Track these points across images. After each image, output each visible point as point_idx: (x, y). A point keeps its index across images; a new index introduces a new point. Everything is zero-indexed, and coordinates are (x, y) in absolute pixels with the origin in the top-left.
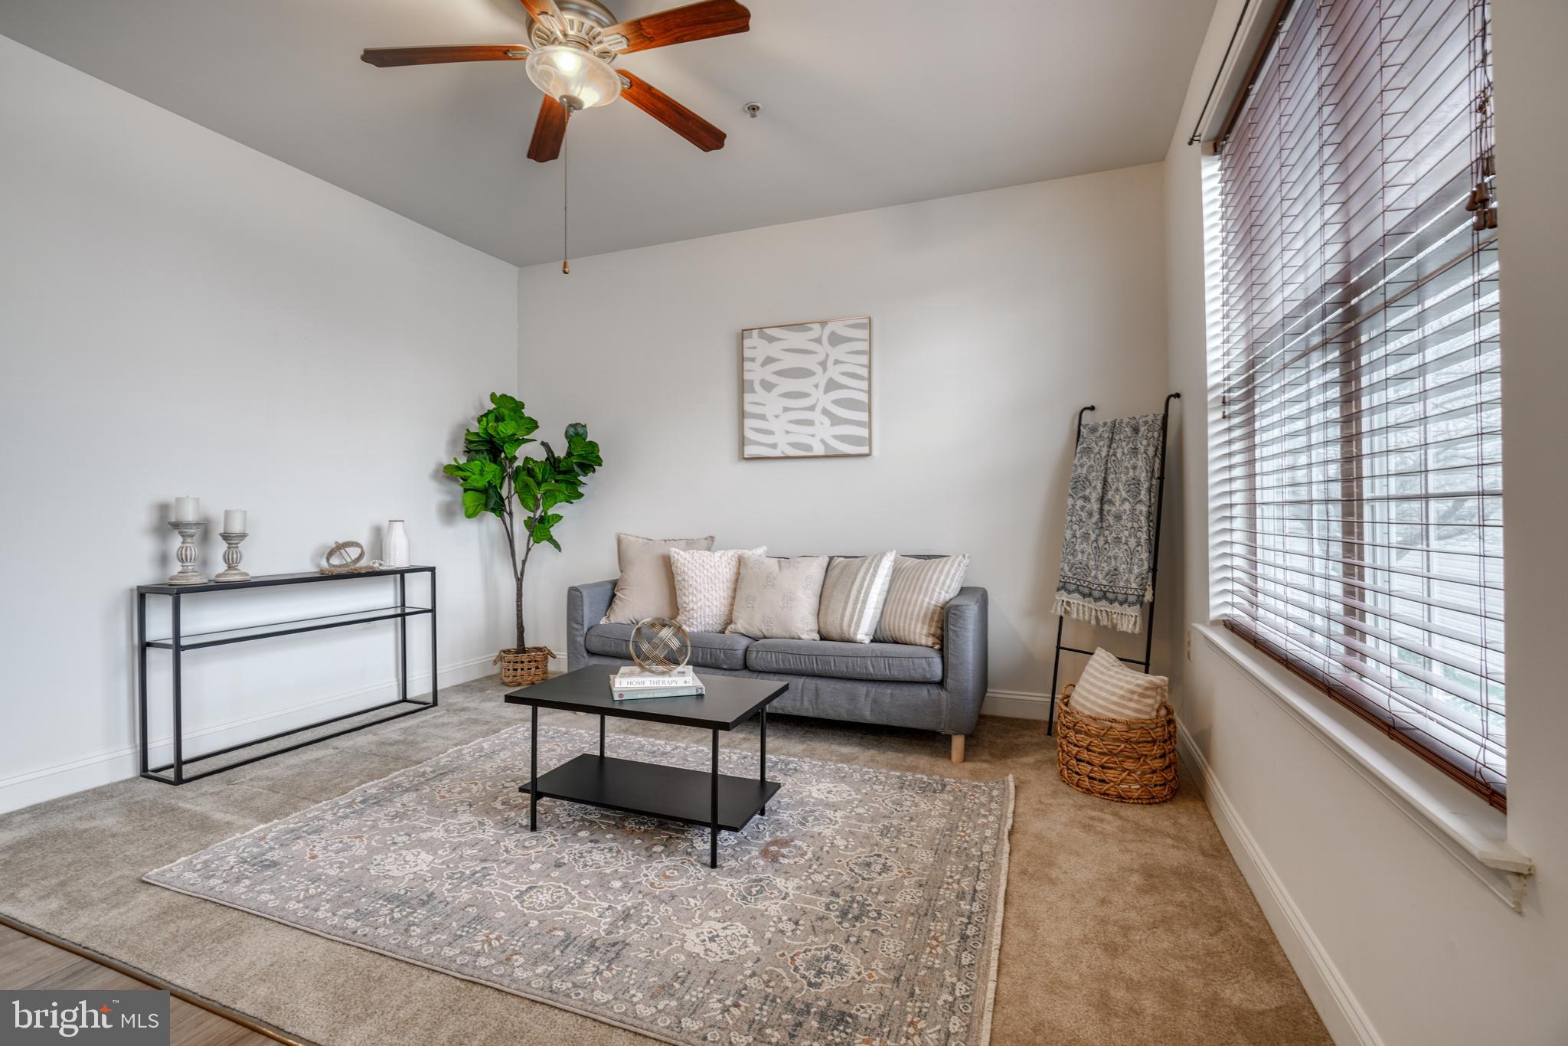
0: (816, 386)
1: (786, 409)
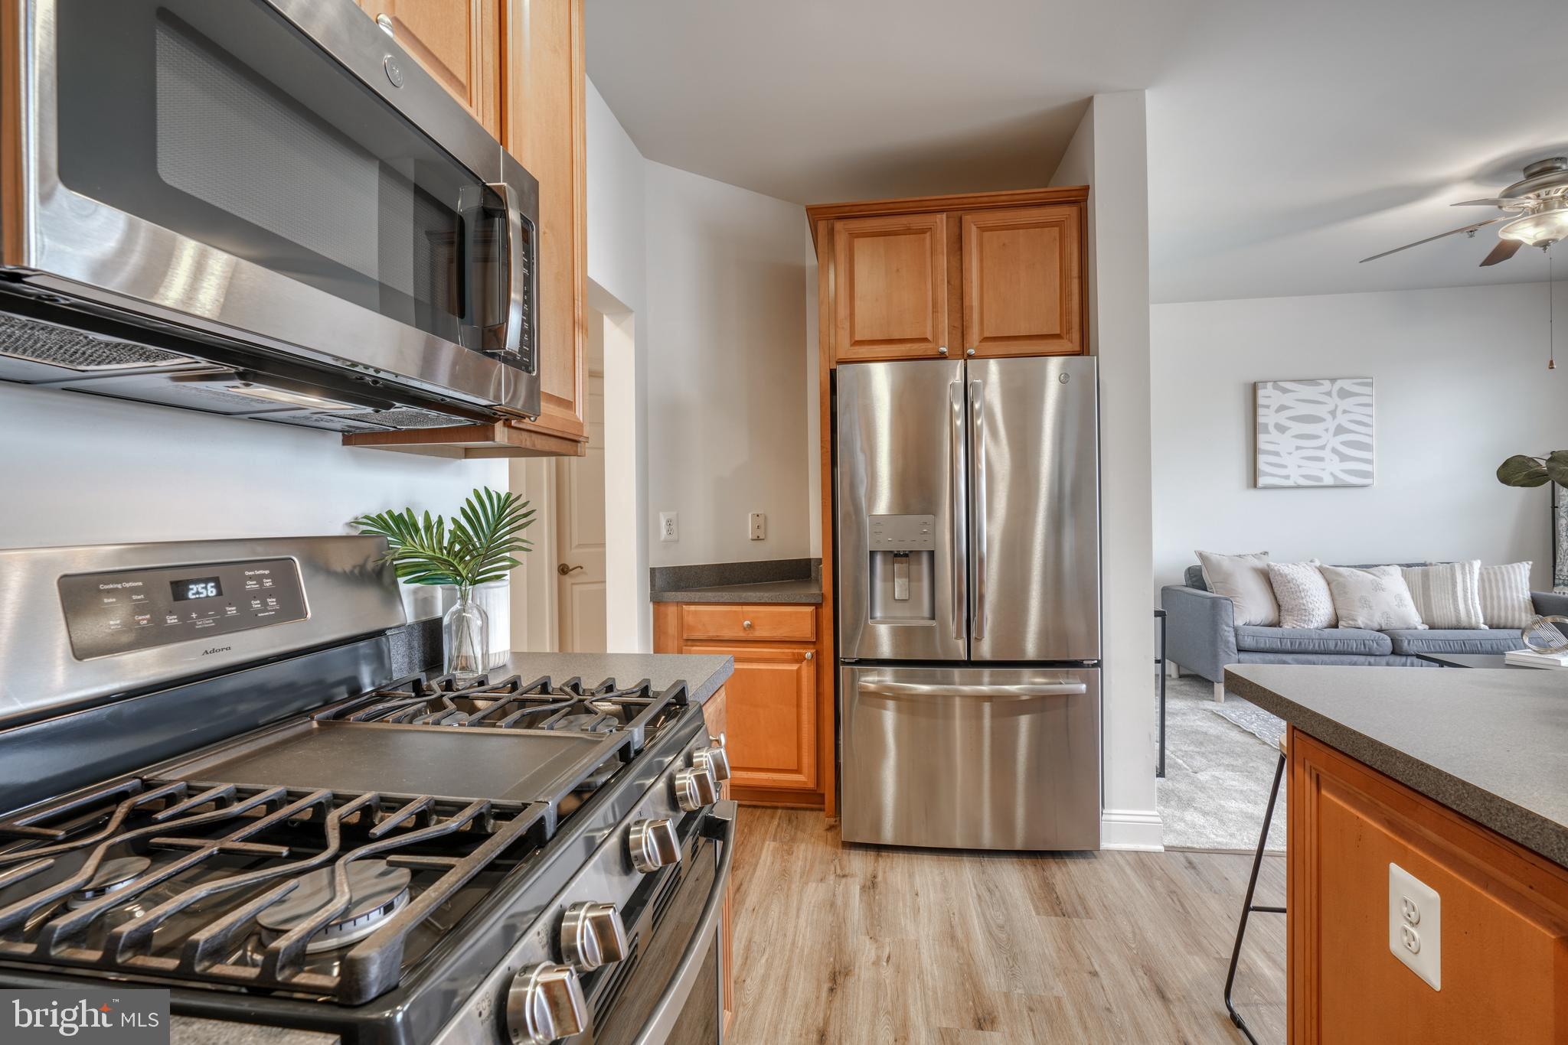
0: (1327, 430)
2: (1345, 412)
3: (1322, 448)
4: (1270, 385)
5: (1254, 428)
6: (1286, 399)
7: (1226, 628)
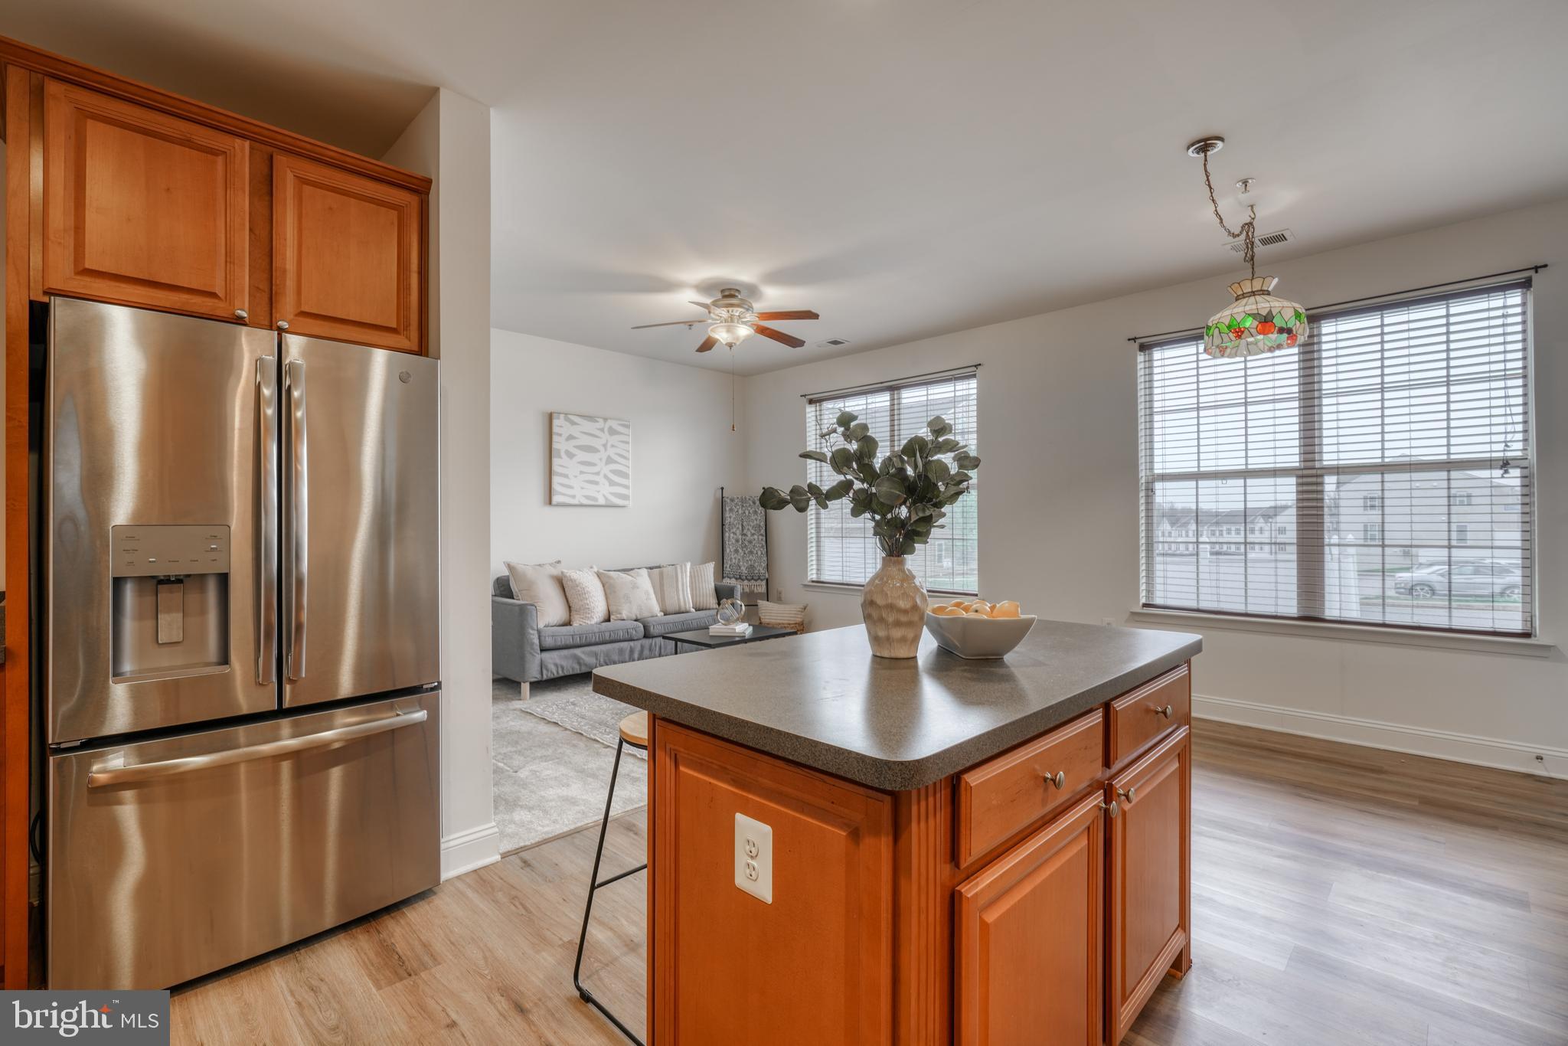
0: (601, 459)
1: (582, 472)
2: (613, 446)
3: (598, 474)
4: (562, 416)
5: (550, 453)
6: (574, 431)
7: (531, 632)
